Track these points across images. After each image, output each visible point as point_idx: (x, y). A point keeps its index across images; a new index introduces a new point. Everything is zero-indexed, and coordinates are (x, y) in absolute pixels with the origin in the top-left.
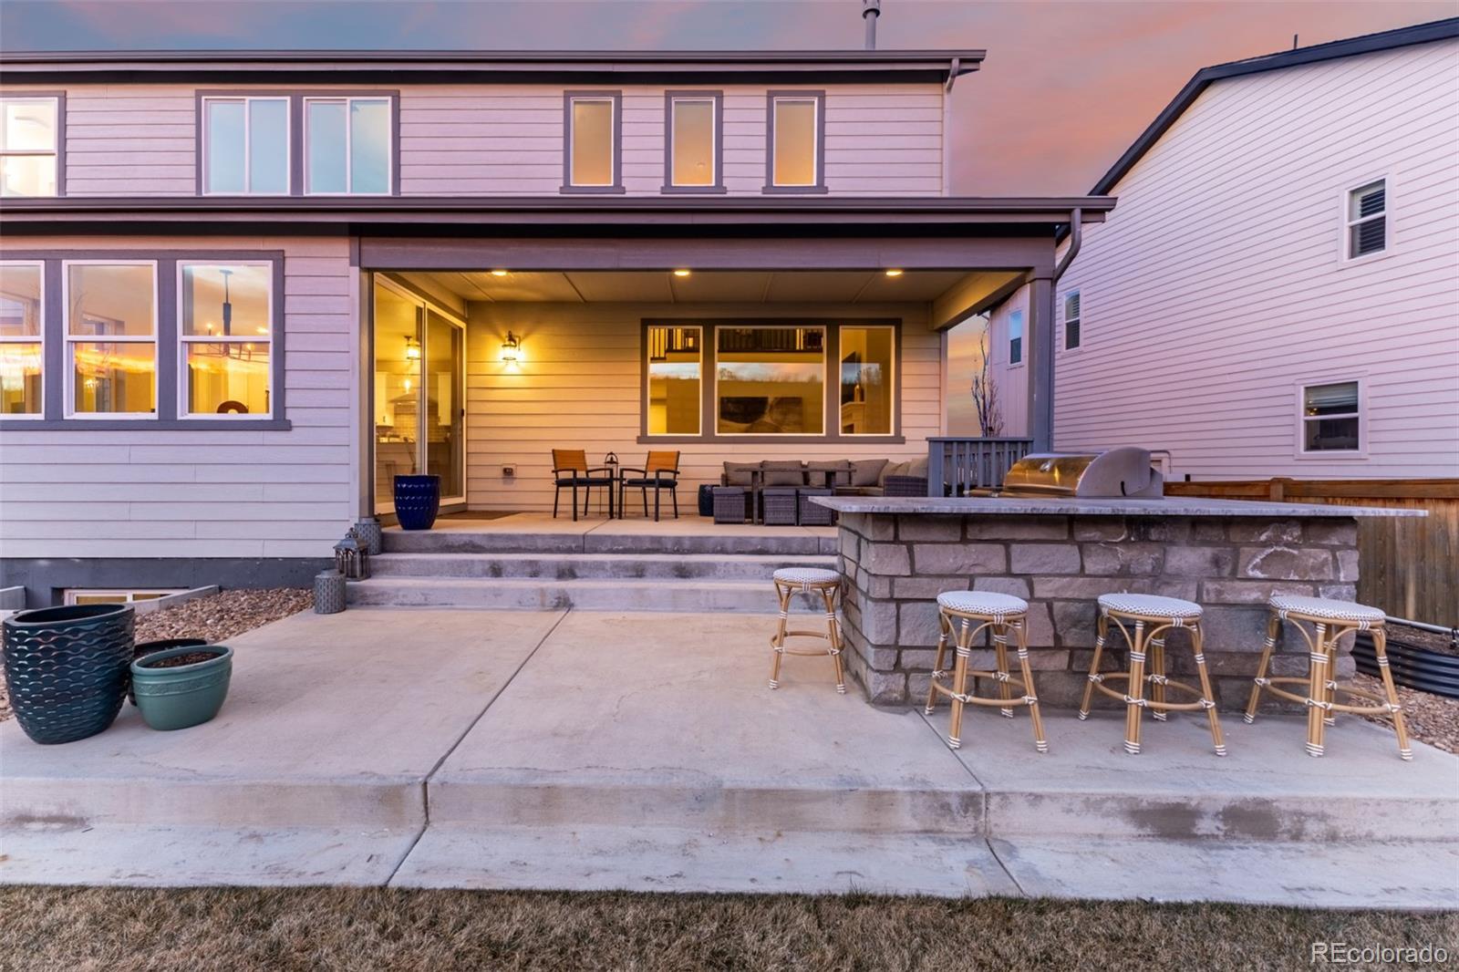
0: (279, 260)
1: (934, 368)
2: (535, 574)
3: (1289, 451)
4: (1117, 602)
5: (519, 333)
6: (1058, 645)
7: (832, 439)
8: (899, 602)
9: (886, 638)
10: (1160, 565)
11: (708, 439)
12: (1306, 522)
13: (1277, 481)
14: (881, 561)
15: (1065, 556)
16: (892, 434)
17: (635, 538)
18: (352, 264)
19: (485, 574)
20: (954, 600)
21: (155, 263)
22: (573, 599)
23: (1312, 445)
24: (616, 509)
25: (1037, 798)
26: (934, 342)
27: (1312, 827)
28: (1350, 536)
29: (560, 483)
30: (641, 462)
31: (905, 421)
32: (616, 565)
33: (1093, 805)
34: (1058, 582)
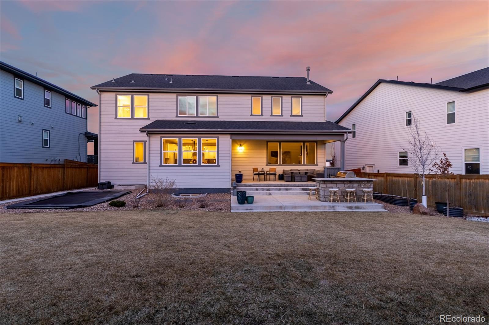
0: (218, 138)
1: (323, 151)
2: (263, 190)
3: (396, 165)
4: (347, 189)
5: (242, 144)
6: (342, 195)
7: (304, 165)
8: (325, 190)
9: (324, 194)
10: (353, 186)
11: (280, 165)
12: (368, 181)
13: (385, 173)
14: (323, 186)
15: (342, 185)
16: (316, 164)
17: (278, 184)
18: (230, 139)
19: (255, 190)
20: (331, 189)
21: (197, 139)
22: (271, 194)
23: (400, 164)
24: (265, 179)
25: (339, 206)
26: (324, 146)
27: (362, 208)
28: (372, 183)
29: (255, 174)
30: (268, 170)
31: (318, 161)
32: (276, 189)
33: (344, 206)
34: (342, 188)
